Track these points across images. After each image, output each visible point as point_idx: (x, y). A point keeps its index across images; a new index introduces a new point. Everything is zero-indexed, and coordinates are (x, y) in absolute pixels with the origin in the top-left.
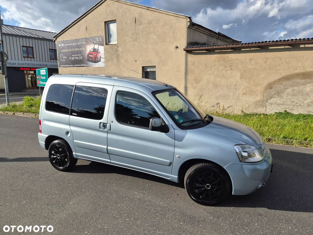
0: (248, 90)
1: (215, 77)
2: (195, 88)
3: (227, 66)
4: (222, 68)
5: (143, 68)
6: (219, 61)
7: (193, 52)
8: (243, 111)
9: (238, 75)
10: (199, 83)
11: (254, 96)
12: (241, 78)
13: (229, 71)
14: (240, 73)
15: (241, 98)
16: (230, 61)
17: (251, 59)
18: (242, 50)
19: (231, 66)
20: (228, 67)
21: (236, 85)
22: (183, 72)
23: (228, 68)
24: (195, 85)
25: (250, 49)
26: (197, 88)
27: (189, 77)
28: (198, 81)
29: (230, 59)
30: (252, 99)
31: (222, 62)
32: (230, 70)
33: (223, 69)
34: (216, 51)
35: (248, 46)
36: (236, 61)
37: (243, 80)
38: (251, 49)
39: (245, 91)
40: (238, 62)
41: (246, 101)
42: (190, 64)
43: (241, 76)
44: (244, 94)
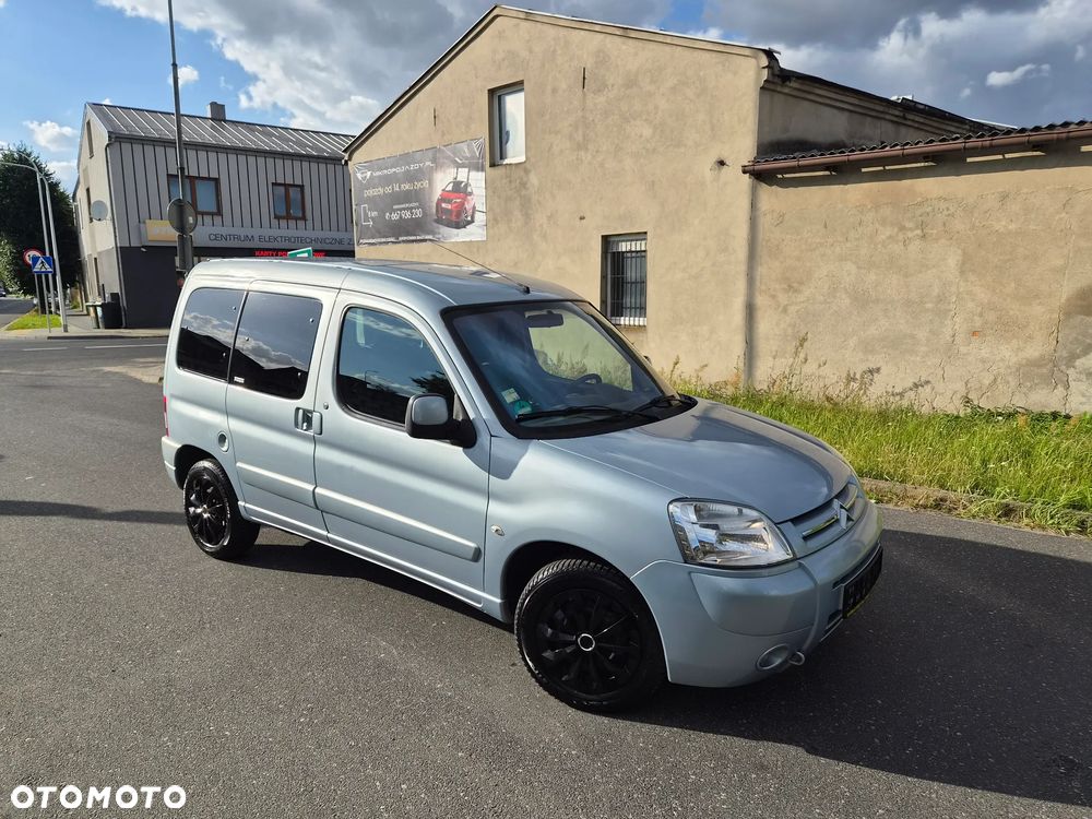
0: (991, 317)
1: (858, 268)
2: (785, 310)
3: (909, 225)
4: (888, 233)
5: (606, 240)
6: (877, 207)
7: (780, 176)
8: (968, 401)
9: (953, 260)
10: (796, 291)
11: (1014, 341)
12: (962, 272)
13: (915, 246)
14: (960, 252)
15: (963, 349)
16: (920, 204)
17: (1004, 197)
18: (969, 160)
19: (922, 225)
20: (911, 230)
21: (941, 299)
22: (741, 253)
23: (910, 235)
24: (783, 298)
25: (1000, 157)
26: (792, 309)
27: (761, 271)
28: (795, 285)
29: (919, 199)
30: (1008, 354)
31: (887, 211)
32: (917, 242)
33: (890, 237)
34: (863, 170)
35: (991, 146)
36: (943, 205)
37: (972, 278)
38: (1007, 156)
39: (978, 322)
40: (952, 210)
41: (983, 361)
42: (765, 222)
43: (964, 263)
44: (974, 333)
